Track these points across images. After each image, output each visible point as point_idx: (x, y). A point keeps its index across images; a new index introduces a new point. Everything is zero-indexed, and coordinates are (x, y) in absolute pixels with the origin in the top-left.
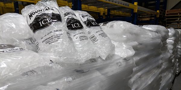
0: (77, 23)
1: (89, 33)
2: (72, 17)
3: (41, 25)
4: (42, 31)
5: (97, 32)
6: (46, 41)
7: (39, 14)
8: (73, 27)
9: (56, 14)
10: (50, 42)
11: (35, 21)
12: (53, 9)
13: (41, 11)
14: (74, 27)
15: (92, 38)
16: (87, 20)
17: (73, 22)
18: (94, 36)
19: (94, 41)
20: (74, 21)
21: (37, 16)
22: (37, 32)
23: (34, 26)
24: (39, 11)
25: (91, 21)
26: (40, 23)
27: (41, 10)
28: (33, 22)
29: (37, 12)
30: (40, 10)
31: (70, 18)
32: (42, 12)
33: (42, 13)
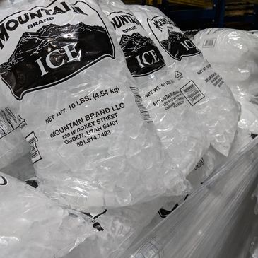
0: (151, 52)
1: (179, 75)
2: (134, 31)
3: (44, 72)
4: (49, 93)
5: (199, 73)
6: (66, 133)
7: (35, 29)
8: (140, 64)
9: (92, 28)
10: (82, 139)
11: (18, 56)
12: (78, 9)
13: (40, 15)
14: (143, 66)
15: (186, 91)
16: (170, 36)
17: (140, 47)
18: (192, 86)
19: (193, 100)
20: (142, 44)
21: (25, 34)
22: (30, 97)
23: (16, 75)
24: (33, 16)
25: (178, 39)
26: (39, 61)
27: (39, 11)
28: (11, 58)
29: (24, 19)
30: (34, 11)
31: (130, 33)
32: (42, 19)
33: (42, 25)
